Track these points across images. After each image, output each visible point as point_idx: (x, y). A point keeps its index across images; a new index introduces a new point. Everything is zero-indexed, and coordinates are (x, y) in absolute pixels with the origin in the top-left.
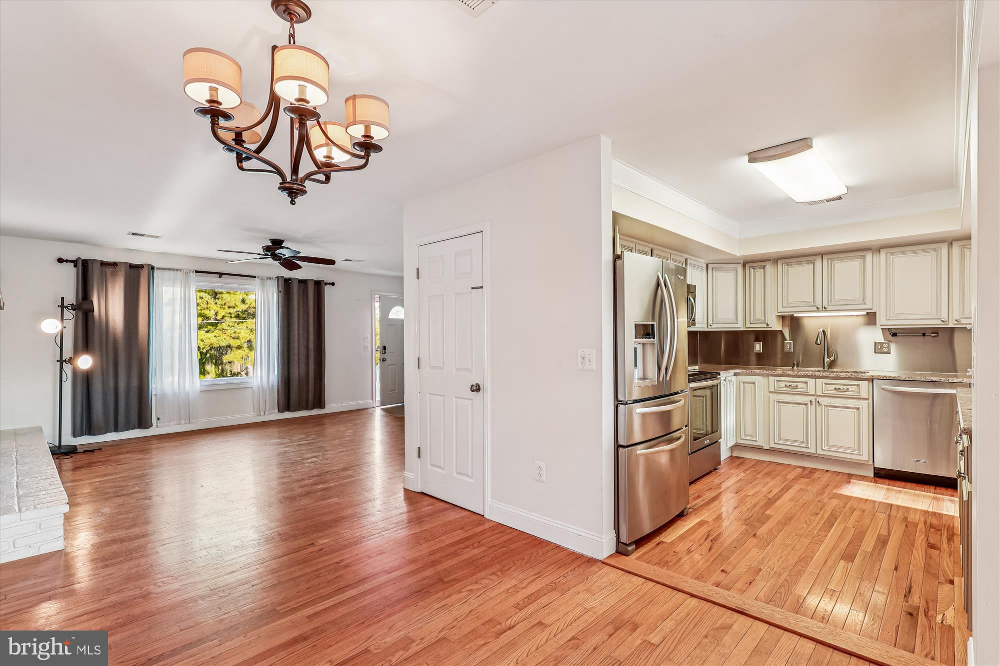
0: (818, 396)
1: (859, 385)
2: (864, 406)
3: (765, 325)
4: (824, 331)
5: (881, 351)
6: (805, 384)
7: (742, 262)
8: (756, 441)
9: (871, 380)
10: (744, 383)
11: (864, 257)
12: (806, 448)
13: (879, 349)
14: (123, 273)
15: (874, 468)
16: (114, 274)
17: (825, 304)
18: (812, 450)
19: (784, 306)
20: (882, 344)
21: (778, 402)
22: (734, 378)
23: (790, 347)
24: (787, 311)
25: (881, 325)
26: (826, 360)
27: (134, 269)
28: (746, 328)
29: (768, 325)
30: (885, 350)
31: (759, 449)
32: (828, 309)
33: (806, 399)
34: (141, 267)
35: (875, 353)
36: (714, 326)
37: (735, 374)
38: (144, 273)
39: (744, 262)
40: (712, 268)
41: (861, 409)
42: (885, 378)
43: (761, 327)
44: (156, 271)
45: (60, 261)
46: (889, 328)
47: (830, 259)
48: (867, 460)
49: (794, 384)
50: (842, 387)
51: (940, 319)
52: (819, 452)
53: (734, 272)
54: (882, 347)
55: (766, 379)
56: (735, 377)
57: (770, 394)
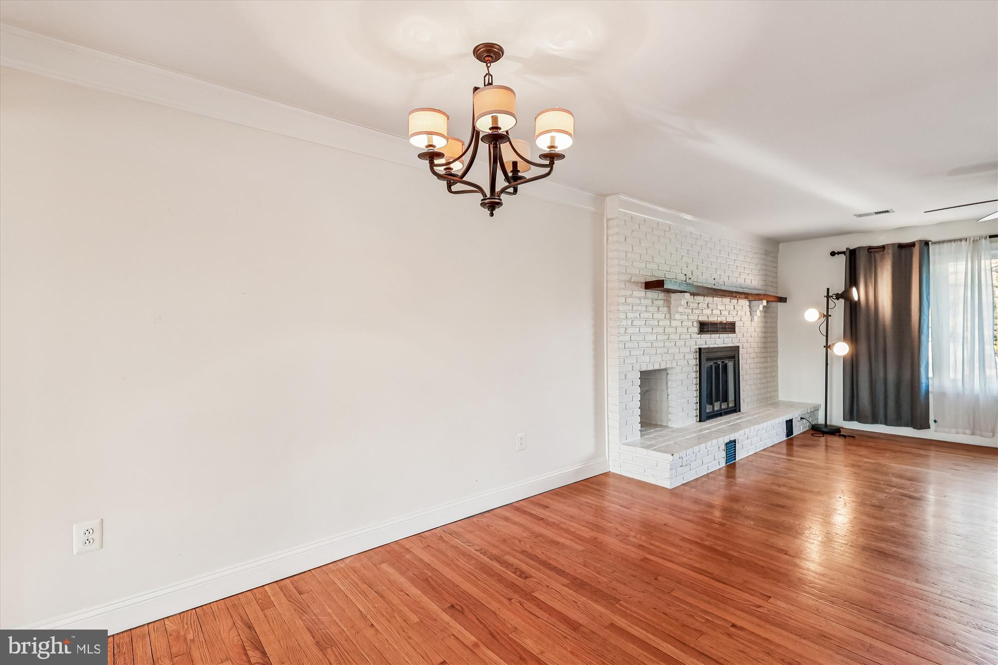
14: (891, 256)
16: (883, 258)
27: (904, 248)
34: (912, 245)
38: (916, 251)
44: (931, 247)
45: (833, 254)
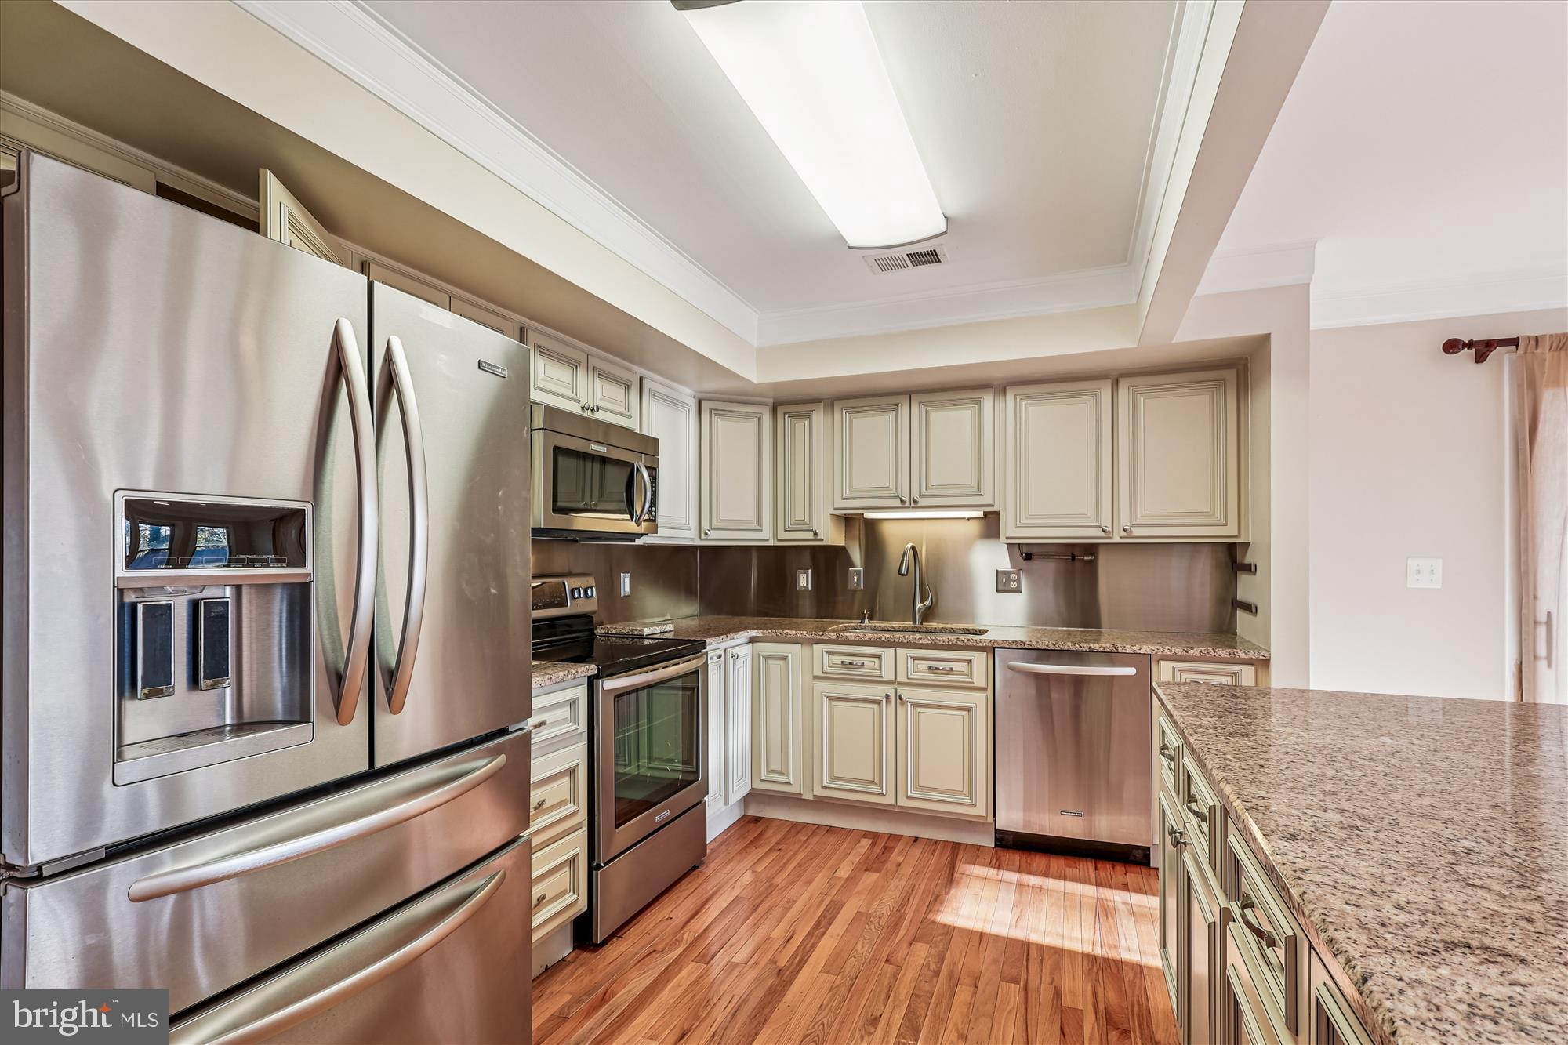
0: (900, 684)
1: (970, 660)
2: (979, 702)
3: (810, 535)
4: (913, 548)
5: (1006, 588)
6: (876, 660)
7: (771, 401)
8: (789, 783)
9: (991, 649)
10: (767, 658)
11: (979, 402)
12: (879, 794)
13: (1004, 584)
15: (996, 830)
17: (915, 495)
18: (889, 800)
19: (845, 496)
20: (1007, 573)
21: (830, 698)
22: (745, 651)
23: (859, 580)
24: (851, 506)
25: (1007, 538)
26: (919, 605)
28: (779, 540)
29: (816, 534)
30: (1013, 585)
31: (794, 800)
32: (919, 505)
33: (877, 691)
35: (997, 591)
36: (713, 534)
37: (752, 640)
39: (774, 403)
40: (710, 410)
41: (974, 710)
42: (1014, 646)
43: (803, 538)
46: (1019, 544)
47: (923, 403)
48: (984, 815)
49: (857, 660)
50: (941, 665)
51: (1100, 527)
52: (903, 802)
53: (756, 421)
54: (1009, 580)
55: (807, 649)
56: (750, 645)
57: (816, 681)
